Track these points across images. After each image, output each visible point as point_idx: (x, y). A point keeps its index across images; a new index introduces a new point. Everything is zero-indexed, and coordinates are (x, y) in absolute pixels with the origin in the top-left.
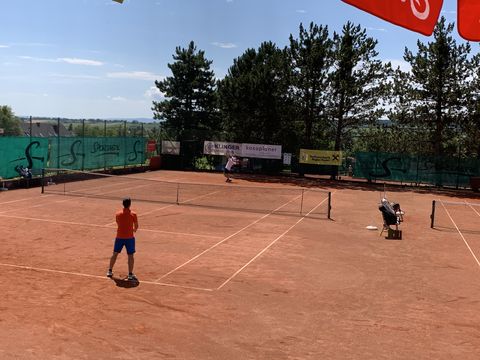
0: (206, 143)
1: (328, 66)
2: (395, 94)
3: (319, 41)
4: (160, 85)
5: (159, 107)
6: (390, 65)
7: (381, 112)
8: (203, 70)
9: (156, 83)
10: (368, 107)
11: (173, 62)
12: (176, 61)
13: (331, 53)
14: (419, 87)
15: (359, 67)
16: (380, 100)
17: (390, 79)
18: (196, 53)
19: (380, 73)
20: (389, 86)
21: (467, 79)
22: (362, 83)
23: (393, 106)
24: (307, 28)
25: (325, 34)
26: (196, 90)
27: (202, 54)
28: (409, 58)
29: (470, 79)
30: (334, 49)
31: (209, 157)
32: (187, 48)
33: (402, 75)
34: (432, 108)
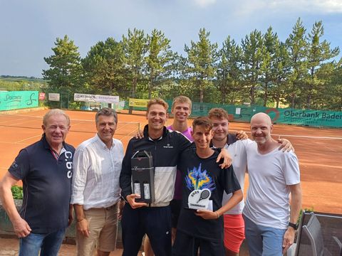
0: (75, 94)
1: (144, 52)
2: (179, 70)
3: (140, 39)
4: (47, 60)
5: (47, 73)
6: (177, 53)
7: (173, 79)
8: (73, 51)
9: (45, 58)
10: (166, 75)
11: (55, 47)
12: (57, 46)
13: (146, 46)
14: (193, 66)
15: (161, 54)
16: (172, 72)
17: (177, 61)
18: (68, 42)
19: (172, 57)
20: (177, 65)
21: (216, 62)
22: (163, 62)
23: (179, 75)
24: (132, 31)
25: (142, 35)
26: (69, 64)
27: (72, 42)
28: (187, 50)
29: (218, 62)
30: (147, 43)
31: (77, 102)
32: (63, 39)
33: (183, 59)
34: (199, 77)
